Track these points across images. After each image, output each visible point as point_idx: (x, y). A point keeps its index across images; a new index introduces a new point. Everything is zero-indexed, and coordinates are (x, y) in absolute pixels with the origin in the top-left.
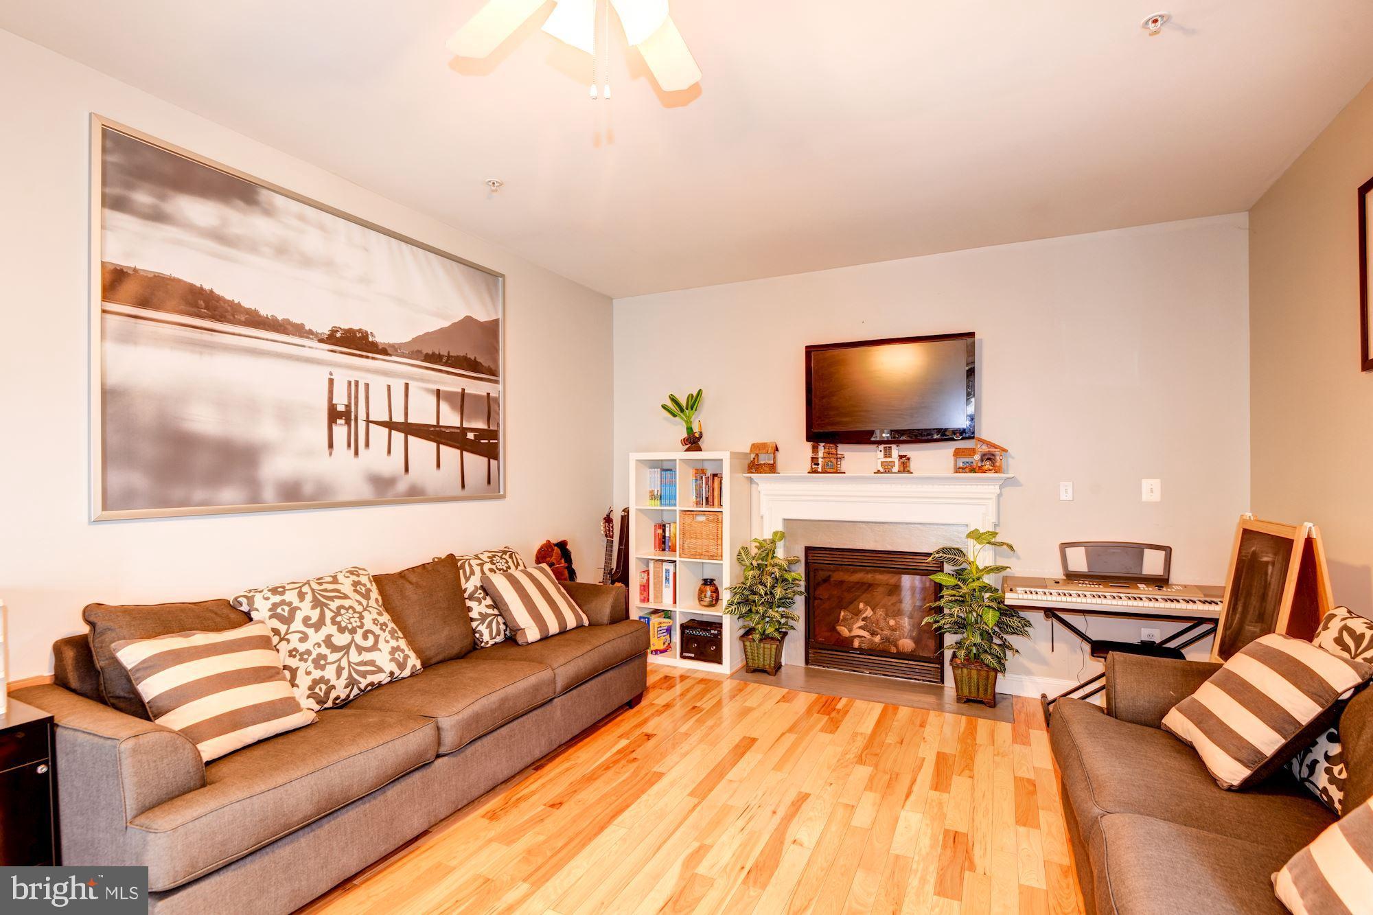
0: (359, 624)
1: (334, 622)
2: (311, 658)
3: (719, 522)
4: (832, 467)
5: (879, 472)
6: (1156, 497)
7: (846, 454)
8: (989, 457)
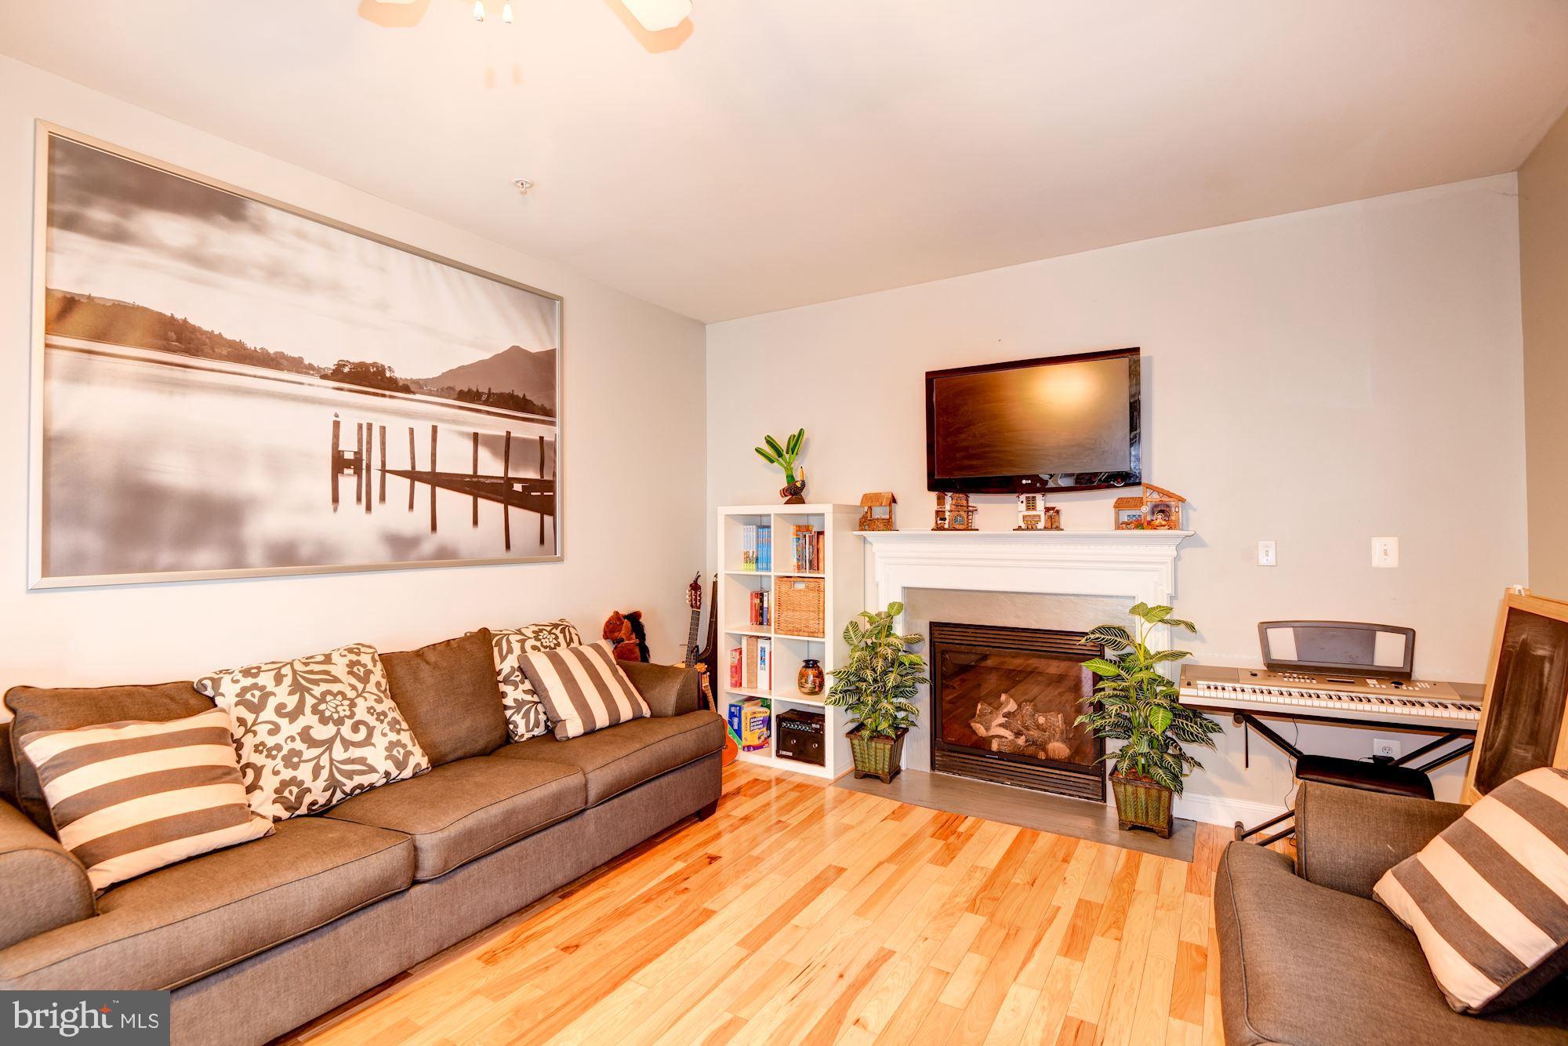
0: (348, 713)
1: (315, 710)
2: (280, 755)
3: (820, 590)
4: (963, 523)
5: (1020, 528)
6: (1392, 561)
7: (979, 506)
8: (1162, 509)
